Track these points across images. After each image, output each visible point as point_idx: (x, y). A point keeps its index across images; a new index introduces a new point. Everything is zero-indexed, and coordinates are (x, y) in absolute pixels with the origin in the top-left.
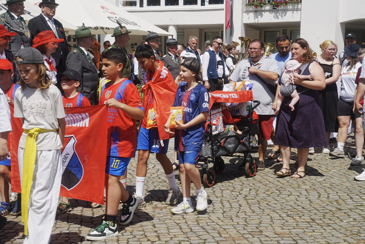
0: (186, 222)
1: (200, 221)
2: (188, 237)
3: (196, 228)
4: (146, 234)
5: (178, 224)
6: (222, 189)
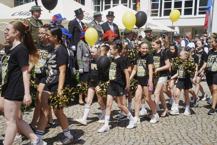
0: (181, 134)
1: (189, 134)
2: (182, 142)
3: (186, 138)
4: (158, 138)
5: (176, 134)
6: (202, 117)
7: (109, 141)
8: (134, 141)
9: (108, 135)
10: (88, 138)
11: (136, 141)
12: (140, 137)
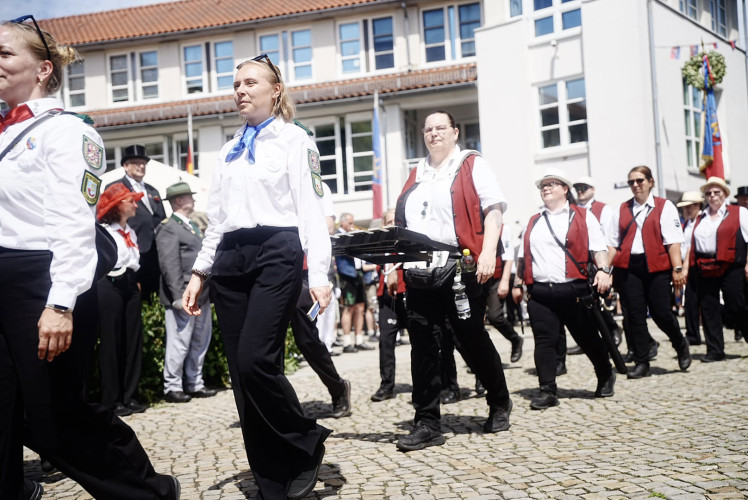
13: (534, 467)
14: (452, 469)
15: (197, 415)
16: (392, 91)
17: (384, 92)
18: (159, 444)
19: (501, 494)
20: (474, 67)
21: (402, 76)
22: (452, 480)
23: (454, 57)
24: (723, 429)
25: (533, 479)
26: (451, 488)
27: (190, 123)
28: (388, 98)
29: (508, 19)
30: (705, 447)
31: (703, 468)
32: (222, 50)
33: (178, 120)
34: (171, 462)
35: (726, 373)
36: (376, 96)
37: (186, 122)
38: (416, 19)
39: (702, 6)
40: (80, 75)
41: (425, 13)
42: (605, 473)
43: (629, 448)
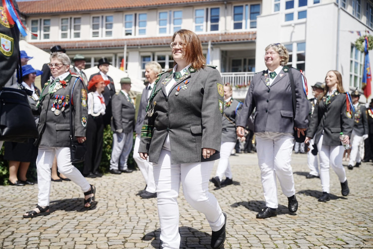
7: (104, 223)
8: (147, 221)
9: (102, 215)
10: (69, 221)
11: (149, 221)
12: (154, 216)
13: (281, 220)
14: (242, 218)
15: (125, 181)
16: (217, 41)
17: (213, 42)
18: (109, 193)
19: (266, 232)
20: (255, 34)
21: (222, 35)
22: (243, 223)
23: (246, 28)
24: (367, 210)
25: (281, 226)
26: (243, 227)
27: (125, 49)
28: (215, 44)
29: (273, 12)
30: (360, 219)
31: (360, 228)
32: (142, 17)
33: (120, 47)
34: (115, 202)
35: (365, 183)
36: (210, 43)
37: (123, 49)
38: (231, 10)
39: (363, 13)
40: (79, 24)
41: (235, 7)
42: (314, 227)
43: (324, 216)
